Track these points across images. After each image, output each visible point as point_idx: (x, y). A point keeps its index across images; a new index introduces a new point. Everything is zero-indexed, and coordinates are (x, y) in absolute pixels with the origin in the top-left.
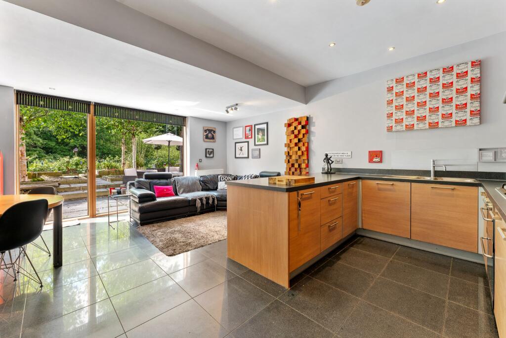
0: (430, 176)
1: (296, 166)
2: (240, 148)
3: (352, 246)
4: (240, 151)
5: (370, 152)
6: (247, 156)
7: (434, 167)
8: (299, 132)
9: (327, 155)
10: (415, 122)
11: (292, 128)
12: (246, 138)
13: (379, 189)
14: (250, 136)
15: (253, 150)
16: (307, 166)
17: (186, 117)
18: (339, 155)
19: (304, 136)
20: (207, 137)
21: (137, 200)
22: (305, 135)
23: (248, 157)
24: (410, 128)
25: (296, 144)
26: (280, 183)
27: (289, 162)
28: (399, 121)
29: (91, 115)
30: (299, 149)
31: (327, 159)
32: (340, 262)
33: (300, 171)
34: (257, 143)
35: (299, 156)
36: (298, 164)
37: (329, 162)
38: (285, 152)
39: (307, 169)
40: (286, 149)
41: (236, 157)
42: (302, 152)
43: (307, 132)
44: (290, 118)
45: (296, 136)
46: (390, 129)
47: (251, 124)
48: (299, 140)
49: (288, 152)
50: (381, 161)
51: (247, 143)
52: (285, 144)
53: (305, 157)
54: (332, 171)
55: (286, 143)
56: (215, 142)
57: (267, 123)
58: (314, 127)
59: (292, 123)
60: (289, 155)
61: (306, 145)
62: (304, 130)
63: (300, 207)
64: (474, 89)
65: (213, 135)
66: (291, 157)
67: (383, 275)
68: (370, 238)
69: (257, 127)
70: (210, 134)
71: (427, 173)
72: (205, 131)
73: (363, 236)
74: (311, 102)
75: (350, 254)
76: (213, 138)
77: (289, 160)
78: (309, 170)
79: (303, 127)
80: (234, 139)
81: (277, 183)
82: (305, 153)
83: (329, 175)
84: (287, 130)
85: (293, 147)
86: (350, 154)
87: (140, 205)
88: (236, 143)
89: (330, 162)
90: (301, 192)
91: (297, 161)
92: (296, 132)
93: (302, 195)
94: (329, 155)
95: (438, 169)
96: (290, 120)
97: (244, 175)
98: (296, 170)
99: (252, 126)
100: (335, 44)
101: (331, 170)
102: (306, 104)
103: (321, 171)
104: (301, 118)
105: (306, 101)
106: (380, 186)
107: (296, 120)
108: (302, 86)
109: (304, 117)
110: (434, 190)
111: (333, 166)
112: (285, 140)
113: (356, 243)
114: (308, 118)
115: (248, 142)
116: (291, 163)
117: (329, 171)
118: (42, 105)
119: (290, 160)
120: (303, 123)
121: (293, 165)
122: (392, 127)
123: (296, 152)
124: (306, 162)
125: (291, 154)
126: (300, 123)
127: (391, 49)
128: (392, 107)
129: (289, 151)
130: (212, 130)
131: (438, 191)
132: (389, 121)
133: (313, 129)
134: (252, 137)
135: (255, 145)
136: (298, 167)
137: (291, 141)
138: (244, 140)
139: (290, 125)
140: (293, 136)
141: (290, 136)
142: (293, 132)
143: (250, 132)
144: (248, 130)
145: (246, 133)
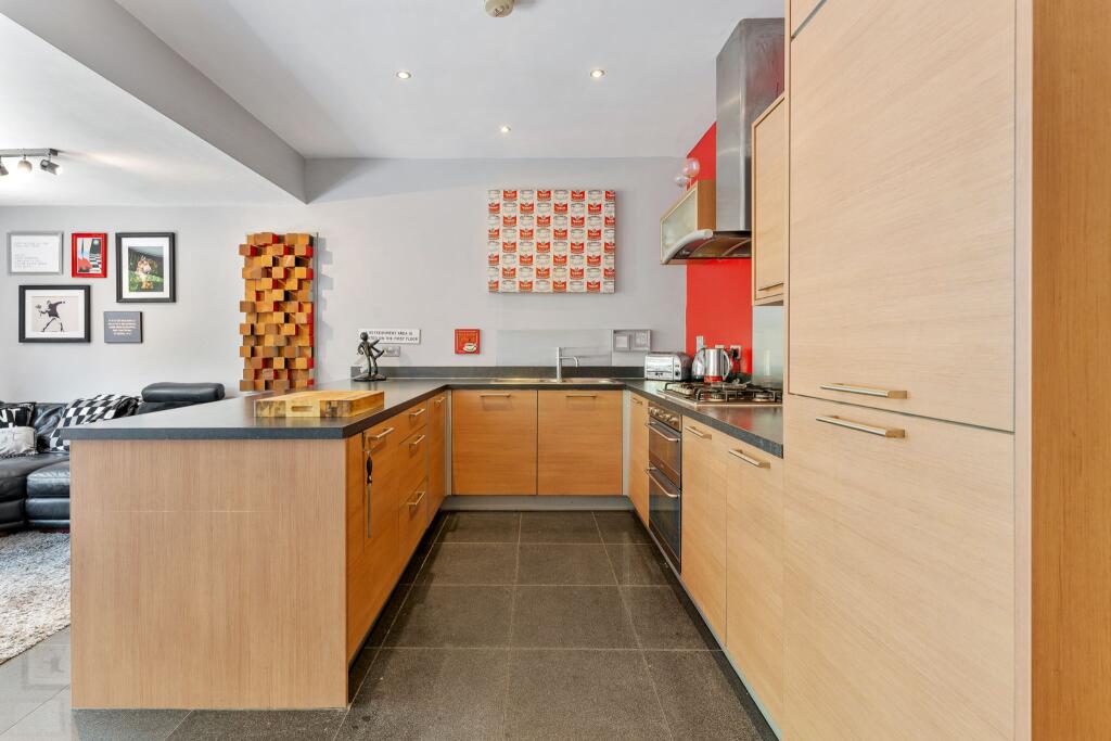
0: (555, 377)
1: (279, 363)
2: (45, 307)
3: (442, 538)
4: (47, 317)
5: (457, 331)
6: (81, 335)
7: (561, 360)
8: (287, 272)
9: (365, 337)
10: (534, 279)
11: (265, 260)
12: (74, 274)
13: (486, 408)
14: (98, 270)
15: (107, 315)
16: (311, 363)
18: (393, 336)
19: (300, 287)
22: (305, 284)
23: (88, 338)
24: (526, 288)
25: (277, 306)
26: (298, 414)
27: (253, 353)
28: (509, 274)
30: (287, 318)
31: (367, 347)
32: (435, 584)
33: (290, 378)
34: (127, 294)
35: (288, 338)
36: (283, 359)
37: (371, 354)
38: (241, 326)
39: (311, 370)
40: (243, 318)
41: (24, 339)
42: (297, 327)
43: (311, 275)
44: (259, 231)
45: (277, 284)
46: (494, 287)
47: (101, 231)
48: (288, 296)
49: (252, 326)
50: (477, 352)
51: (83, 292)
52: (241, 303)
53: (304, 341)
54: (379, 376)
55: (243, 299)
57: (172, 237)
58: (330, 266)
59: (266, 245)
60: (253, 336)
61: (307, 308)
62: (304, 269)
63: (369, 474)
64: (607, 236)
66: (259, 339)
67: (522, 581)
68: (467, 511)
69: (127, 243)
71: (550, 371)
73: (454, 512)
74: (319, 199)
75: (449, 558)
77: (253, 350)
78: (316, 374)
79: (299, 262)
80: (11, 274)
81: (289, 414)
82: (306, 330)
83: (372, 383)
84: (247, 265)
85: (266, 313)
86: (416, 334)
88: (23, 288)
89: (375, 353)
90: (369, 432)
91: (279, 350)
92: (278, 273)
93: (371, 439)
94: (369, 335)
95: (566, 364)
96: (256, 236)
97: (71, 400)
98: (277, 374)
99: (105, 236)
100: (410, 76)
101: (376, 372)
102: (307, 203)
103: (348, 376)
104: (295, 236)
105: (308, 194)
106: (487, 401)
107: (277, 239)
109: (303, 235)
110: (571, 402)
111: (382, 362)
112: (240, 291)
113: (447, 529)
114: (311, 239)
115: (87, 289)
116: (261, 356)
117: (373, 374)
119: (259, 349)
120: (301, 251)
121: (267, 362)
122: (497, 283)
123: (278, 328)
124: (309, 352)
125: (260, 330)
126: (289, 250)
127: (505, 130)
128: (498, 243)
129: (254, 322)
131: (577, 402)
132: (492, 272)
133: (325, 269)
134: (105, 274)
135: (120, 298)
136: (283, 367)
137: (259, 295)
138: (68, 279)
139: (256, 251)
140: (268, 283)
141: (261, 281)
142: (267, 272)
143: (99, 257)
144: (87, 248)
145: (79, 256)
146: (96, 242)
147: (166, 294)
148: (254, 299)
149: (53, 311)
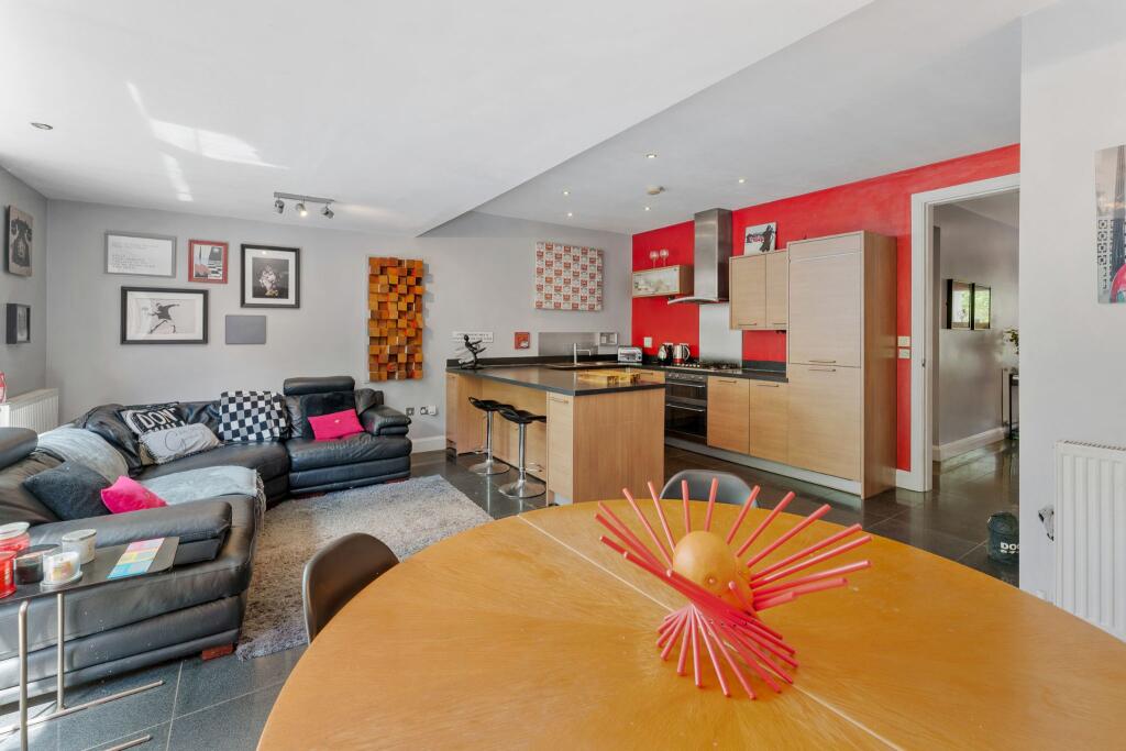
0: (574, 362)
1: (402, 359)
2: (154, 310)
4: (154, 320)
5: (516, 334)
6: (199, 338)
7: (577, 351)
8: (409, 289)
9: (467, 339)
10: (562, 301)
11: (392, 279)
15: (229, 319)
19: (415, 300)
20: (16, 256)
22: (418, 298)
23: (205, 340)
24: (557, 306)
25: (401, 315)
28: (548, 297)
33: (407, 369)
34: (251, 300)
35: (408, 339)
36: (406, 355)
41: (124, 340)
45: (401, 298)
46: (539, 305)
47: (220, 238)
48: (409, 307)
50: (527, 347)
51: (200, 296)
53: (418, 341)
56: (29, 276)
57: (297, 252)
58: (432, 285)
62: (420, 287)
64: (598, 277)
65: (27, 249)
69: (251, 254)
76: (27, 260)
79: (417, 282)
80: (109, 273)
84: (372, 282)
85: (388, 320)
86: (490, 336)
88: (125, 290)
91: (402, 347)
92: (402, 288)
94: (469, 337)
96: (382, 260)
98: (399, 367)
99: (225, 246)
102: (418, 236)
104: (412, 262)
107: (399, 263)
109: (419, 261)
115: (205, 293)
116: (387, 353)
119: (385, 347)
120: (418, 274)
121: (392, 358)
122: (541, 303)
125: (384, 333)
126: (409, 272)
128: (542, 277)
130: (25, 226)
132: (539, 295)
133: (428, 288)
134: (225, 280)
135: (244, 304)
136: (405, 360)
137: (380, 305)
138: (182, 281)
139: (383, 270)
140: (393, 296)
141: (387, 294)
142: (392, 287)
143: (219, 263)
144: (206, 255)
145: (196, 262)
146: (216, 250)
147: (290, 301)
148: (377, 309)
149: (163, 313)
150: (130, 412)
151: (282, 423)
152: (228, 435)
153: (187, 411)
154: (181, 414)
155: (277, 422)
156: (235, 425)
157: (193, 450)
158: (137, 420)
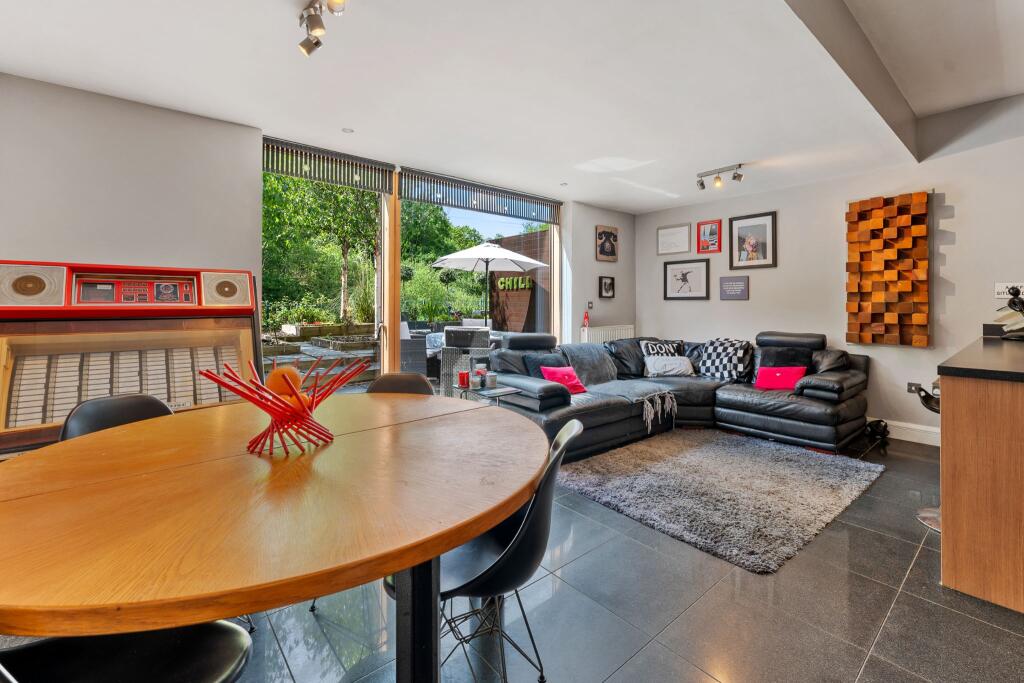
1: (890, 318)
2: (679, 276)
4: (680, 283)
6: (704, 295)
8: (901, 232)
9: (1015, 292)
11: (874, 223)
12: (698, 251)
14: (716, 247)
15: (723, 280)
17: (561, 203)
19: (914, 245)
20: (603, 251)
21: (536, 405)
22: (921, 242)
23: (707, 297)
25: (889, 265)
27: (859, 309)
29: (392, 197)
30: (901, 276)
33: (902, 333)
35: (901, 295)
36: (896, 314)
38: (846, 285)
39: (929, 327)
40: (849, 278)
41: (666, 298)
42: (913, 284)
44: (864, 198)
45: (888, 244)
47: (716, 217)
48: (901, 254)
49: (858, 285)
51: (704, 264)
52: (846, 264)
53: (920, 298)
55: (847, 261)
56: (615, 261)
57: (774, 215)
58: (949, 221)
59: (873, 210)
60: (859, 295)
61: (923, 265)
62: (920, 227)
65: (613, 246)
66: (867, 296)
70: (606, 245)
72: (600, 235)
76: (613, 252)
77: (859, 305)
78: (936, 331)
79: (916, 220)
80: (658, 255)
82: (922, 288)
84: (852, 230)
85: (874, 272)
87: (544, 418)
88: (666, 264)
91: (888, 306)
92: (890, 233)
96: (863, 203)
97: (706, 341)
98: (888, 328)
99: (720, 223)
102: (920, 161)
103: (980, 336)
104: (907, 196)
107: (888, 202)
108: (914, 115)
109: (919, 194)
112: (842, 254)
114: (929, 196)
115: (707, 261)
116: (869, 311)
118: (306, 173)
119: (867, 306)
120: (917, 210)
121: (877, 318)
123: (888, 285)
124: (926, 308)
126: (902, 210)
129: (861, 281)
130: (611, 234)
134: (720, 249)
135: (732, 267)
136: (896, 321)
137: (863, 256)
138: (695, 255)
139: (863, 216)
140: (877, 244)
141: (868, 243)
142: (875, 234)
143: (716, 237)
144: (708, 232)
145: (702, 238)
146: (714, 227)
147: (769, 260)
148: (858, 260)
149: (684, 278)
150: (645, 342)
151: (741, 368)
152: (703, 370)
153: (686, 347)
154: (680, 349)
155: (735, 367)
156: (709, 363)
157: (671, 373)
158: (647, 346)
